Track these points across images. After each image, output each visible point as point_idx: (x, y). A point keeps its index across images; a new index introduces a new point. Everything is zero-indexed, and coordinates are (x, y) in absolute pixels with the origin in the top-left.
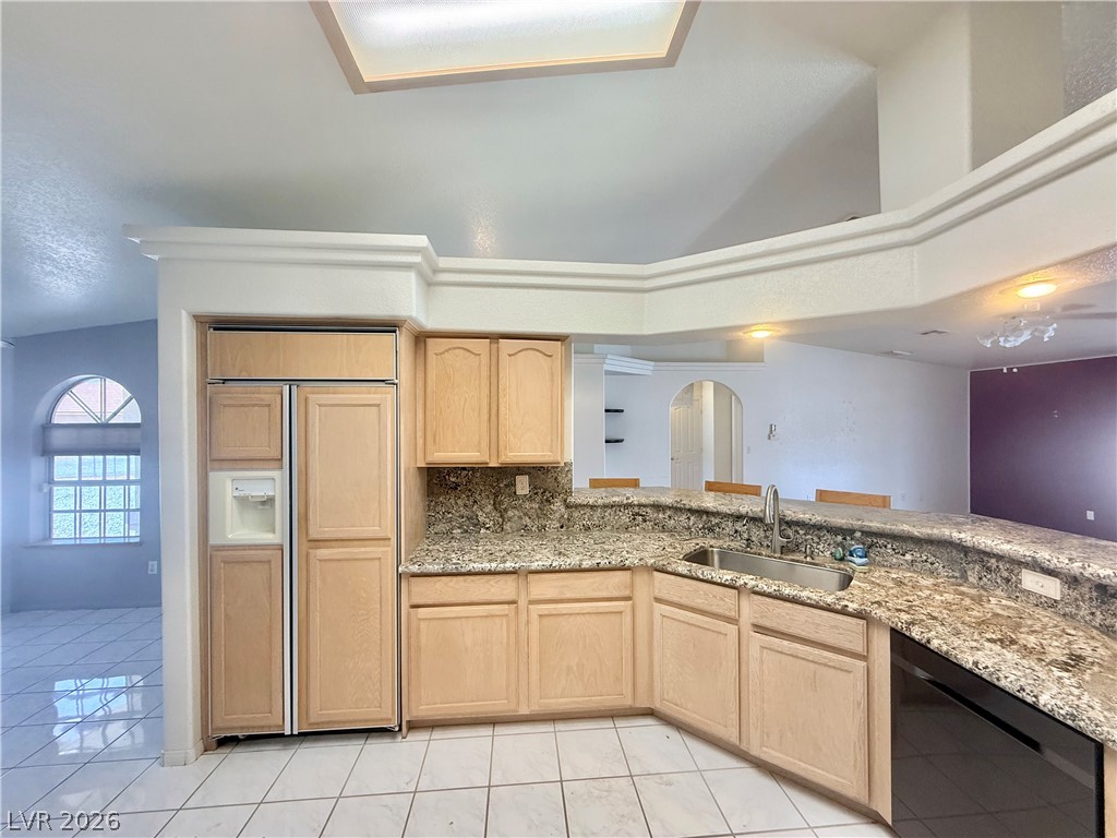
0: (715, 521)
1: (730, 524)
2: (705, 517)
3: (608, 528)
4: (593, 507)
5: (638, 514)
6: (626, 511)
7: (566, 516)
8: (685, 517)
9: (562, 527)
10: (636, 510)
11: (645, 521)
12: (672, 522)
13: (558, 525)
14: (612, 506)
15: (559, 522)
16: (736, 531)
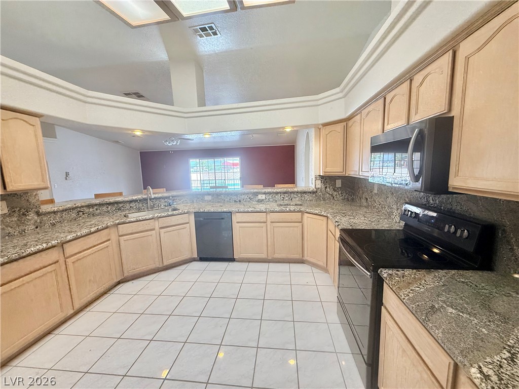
0: (120, 205)
1: (128, 205)
2: (116, 205)
3: (65, 222)
4: (54, 212)
5: (80, 211)
6: (74, 211)
7: (38, 221)
8: (105, 207)
9: (37, 228)
10: (79, 209)
11: (84, 214)
12: (98, 211)
13: (34, 227)
14: (66, 210)
15: (35, 225)
16: (131, 207)
